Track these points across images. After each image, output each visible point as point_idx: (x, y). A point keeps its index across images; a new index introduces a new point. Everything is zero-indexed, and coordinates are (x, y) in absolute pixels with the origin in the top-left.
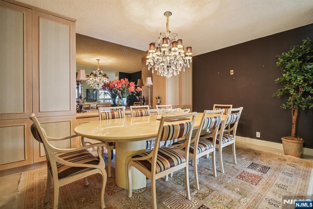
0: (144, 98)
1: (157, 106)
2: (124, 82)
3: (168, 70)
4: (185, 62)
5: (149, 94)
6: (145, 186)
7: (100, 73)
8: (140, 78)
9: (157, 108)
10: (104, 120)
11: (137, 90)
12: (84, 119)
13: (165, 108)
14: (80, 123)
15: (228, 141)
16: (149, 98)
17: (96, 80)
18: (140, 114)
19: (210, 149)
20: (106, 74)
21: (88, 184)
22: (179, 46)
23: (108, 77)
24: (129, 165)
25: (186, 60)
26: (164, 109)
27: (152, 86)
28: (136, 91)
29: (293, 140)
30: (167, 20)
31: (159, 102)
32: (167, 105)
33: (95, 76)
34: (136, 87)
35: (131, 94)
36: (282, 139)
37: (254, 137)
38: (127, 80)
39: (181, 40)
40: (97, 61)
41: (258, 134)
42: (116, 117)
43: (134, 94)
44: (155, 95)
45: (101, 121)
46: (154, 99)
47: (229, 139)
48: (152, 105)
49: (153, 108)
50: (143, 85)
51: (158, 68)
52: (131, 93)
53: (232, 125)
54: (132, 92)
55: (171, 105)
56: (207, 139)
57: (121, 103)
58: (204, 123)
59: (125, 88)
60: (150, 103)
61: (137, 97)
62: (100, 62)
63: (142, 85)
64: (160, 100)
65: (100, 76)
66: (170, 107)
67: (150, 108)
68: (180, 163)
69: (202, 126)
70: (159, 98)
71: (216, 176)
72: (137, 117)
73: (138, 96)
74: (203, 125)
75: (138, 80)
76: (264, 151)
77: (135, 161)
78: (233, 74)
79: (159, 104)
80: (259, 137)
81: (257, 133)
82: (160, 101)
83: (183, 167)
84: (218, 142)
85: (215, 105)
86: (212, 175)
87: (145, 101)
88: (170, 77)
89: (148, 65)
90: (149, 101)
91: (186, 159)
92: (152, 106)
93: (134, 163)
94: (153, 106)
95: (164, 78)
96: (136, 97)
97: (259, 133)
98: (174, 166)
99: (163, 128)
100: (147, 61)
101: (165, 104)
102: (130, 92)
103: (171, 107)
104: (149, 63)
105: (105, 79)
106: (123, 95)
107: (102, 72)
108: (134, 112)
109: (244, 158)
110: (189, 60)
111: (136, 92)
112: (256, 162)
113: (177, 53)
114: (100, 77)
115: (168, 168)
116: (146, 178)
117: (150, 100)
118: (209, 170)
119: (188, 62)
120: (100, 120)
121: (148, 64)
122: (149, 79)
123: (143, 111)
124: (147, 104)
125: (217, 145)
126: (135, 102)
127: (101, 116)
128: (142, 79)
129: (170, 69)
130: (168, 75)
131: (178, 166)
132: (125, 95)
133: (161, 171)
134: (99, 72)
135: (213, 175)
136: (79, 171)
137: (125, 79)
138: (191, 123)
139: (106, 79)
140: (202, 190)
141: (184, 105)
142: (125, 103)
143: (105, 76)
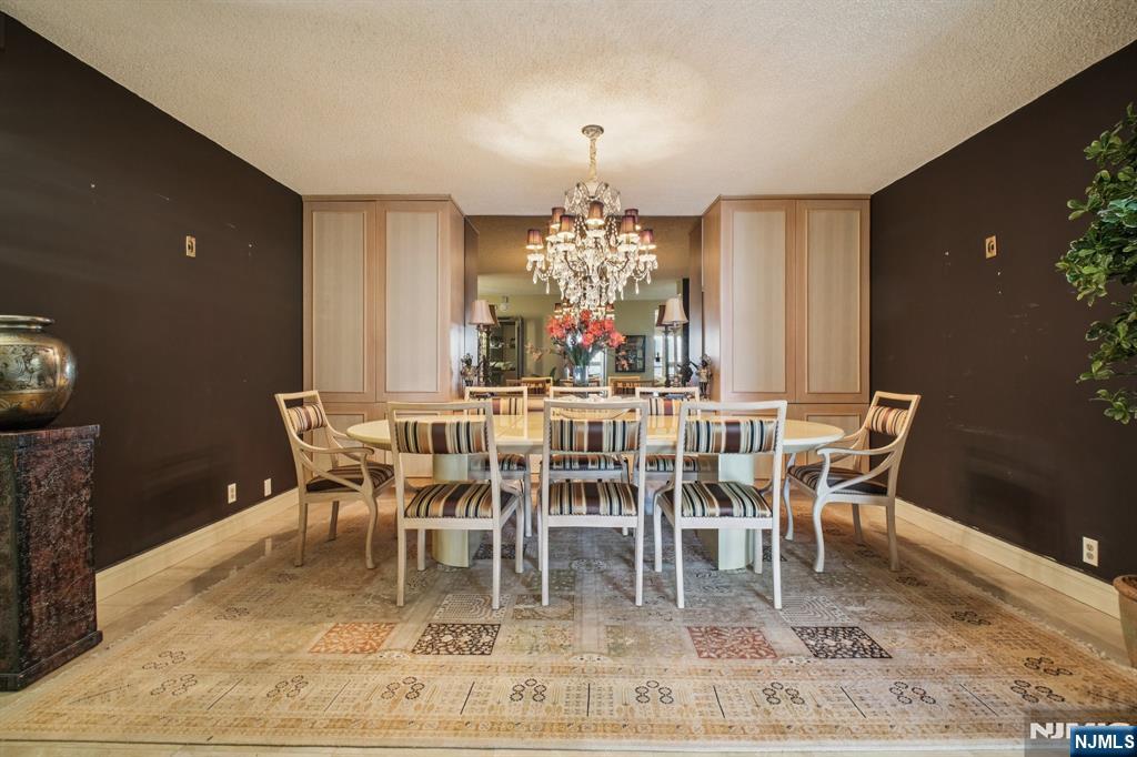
30: (592, 146)
31: (703, 378)
41: (1089, 548)
68: (471, 513)
70: (705, 364)
81: (1087, 541)
83: (485, 529)
91: (492, 511)
98: (453, 515)
115: (437, 516)
131: (469, 520)
133: (417, 515)
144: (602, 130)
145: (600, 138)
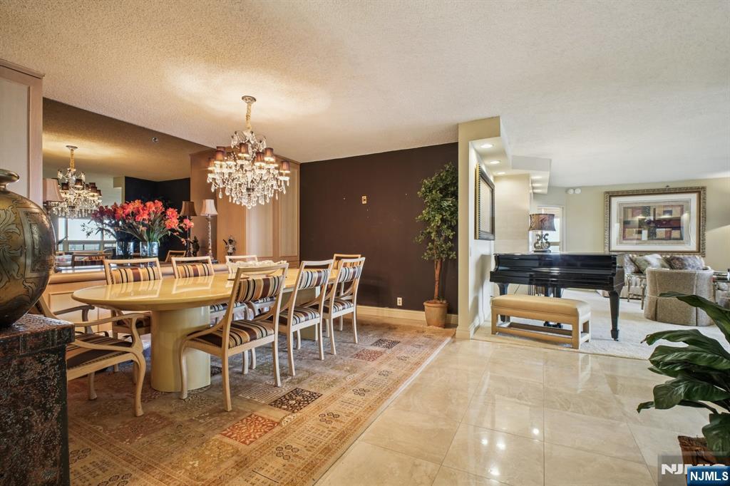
0: (196, 241)
1: (228, 258)
2: (154, 209)
3: (249, 195)
4: (279, 183)
5: (210, 233)
6: (209, 384)
7: (79, 181)
8: (188, 199)
9: (228, 260)
10: (117, 283)
11: (184, 226)
12: (64, 285)
13: (244, 260)
14: (49, 295)
15: (344, 309)
16: (208, 241)
17: (68, 196)
18: (192, 273)
19: (315, 320)
20: (94, 184)
21: (96, 397)
22: (266, 159)
23: (100, 191)
24: (183, 348)
25: (281, 181)
26: (242, 262)
27: (215, 217)
28: (181, 228)
29: (435, 303)
30: (248, 109)
31: (230, 250)
32: (249, 254)
33: (64, 188)
34: (181, 220)
35: (170, 232)
36: (425, 304)
37: (393, 305)
38: (160, 204)
39: (271, 149)
40: (68, 150)
41: (400, 301)
42: (142, 279)
43: (175, 234)
44: (222, 235)
45: (110, 285)
46: (221, 245)
47: (346, 306)
48: (215, 256)
49: (217, 263)
50: (195, 215)
51: (231, 190)
52: (170, 230)
53: (348, 285)
54: (173, 230)
55: (255, 256)
56: (310, 307)
57: (144, 253)
58: (301, 280)
59: (155, 221)
60: (210, 251)
61: (183, 240)
62: (75, 151)
63: (192, 212)
64: (235, 247)
65: (78, 186)
66: (254, 259)
67: (213, 263)
68: (265, 334)
69: (298, 286)
70: (231, 241)
71: (323, 358)
72: (186, 277)
73: (186, 238)
74: (301, 282)
75: (184, 203)
76: (402, 323)
77: (192, 340)
78: (365, 202)
79: (231, 254)
80: (401, 305)
81: (398, 299)
82: (234, 249)
83: (271, 341)
84: (326, 310)
85: (335, 255)
86: (318, 359)
87: (199, 248)
88: (252, 207)
89: (211, 183)
90: (210, 248)
91: (274, 330)
92: (215, 258)
93: (193, 343)
94: (218, 258)
95: (242, 209)
96: (180, 240)
97: (401, 299)
98: (255, 339)
99: (240, 284)
100: (210, 176)
101: (244, 254)
102: (168, 228)
103: (256, 259)
104: (214, 179)
105: (93, 196)
106: (151, 235)
107: (83, 177)
108: (181, 268)
109: (371, 335)
110: (285, 182)
111: (180, 230)
112: (385, 337)
113: (264, 172)
114: (78, 189)
115: (247, 342)
116: (211, 373)
117: (212, 247)
118: (314, 353)
119: (283, 184)
120: (108, 284)
121: (211, 181)
122: (210, 203)
123: (199, 267)
124: (205, 253)
125: (325, 314)
126: (170, 251)
127: (111, 276)
128: (191, 201)
129: (253, 195)
130: (249, 204)
131: (262, 339)
132: (155, 236)
133: (236, 345)
134: (74, 178)
135: (320, 359)
136: (100, 358)
137: (156, 201)
138: (281, 279)
139: (96, 194)
140: (300, 375)
141: (283, 255)
142: (155, 250)
143: (93, 187)
144: (255, 100)
145: (254, 104)
